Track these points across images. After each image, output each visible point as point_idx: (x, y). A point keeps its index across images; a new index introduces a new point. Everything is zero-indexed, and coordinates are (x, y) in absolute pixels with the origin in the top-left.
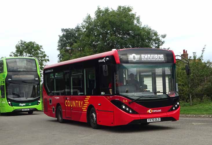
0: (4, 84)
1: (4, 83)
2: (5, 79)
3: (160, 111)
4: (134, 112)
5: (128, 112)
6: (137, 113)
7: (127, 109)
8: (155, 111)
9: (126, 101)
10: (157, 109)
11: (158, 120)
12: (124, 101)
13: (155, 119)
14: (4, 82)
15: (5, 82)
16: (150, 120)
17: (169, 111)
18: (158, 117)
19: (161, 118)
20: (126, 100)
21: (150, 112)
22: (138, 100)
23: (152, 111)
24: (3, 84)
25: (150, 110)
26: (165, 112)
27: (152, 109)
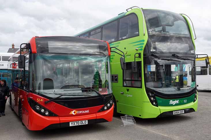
0: (142, 60)
1: (140, 57)
2: (143, 48)
3: (87, 111)
4: (51, 115)
5: (44, 114)
6: (56, 116)
7: (43, 111)
8: (80, 112)
9: (42, 100)
10: (84, 110)
11: (84, 122)
12: (38, 100)
13: (80, 122)
14: (140, 54)
15: (144, 55)
16: (73, 124)
17: (99, 111)
18: (85, 120)
19: (88, 120)
20: (41, 98)
21: (74, 114)
22: (58, 98)
23: (77, 112)
24: (137, 60)
25: (74, 111)
26: (94, 113)
27: (76, 110)
